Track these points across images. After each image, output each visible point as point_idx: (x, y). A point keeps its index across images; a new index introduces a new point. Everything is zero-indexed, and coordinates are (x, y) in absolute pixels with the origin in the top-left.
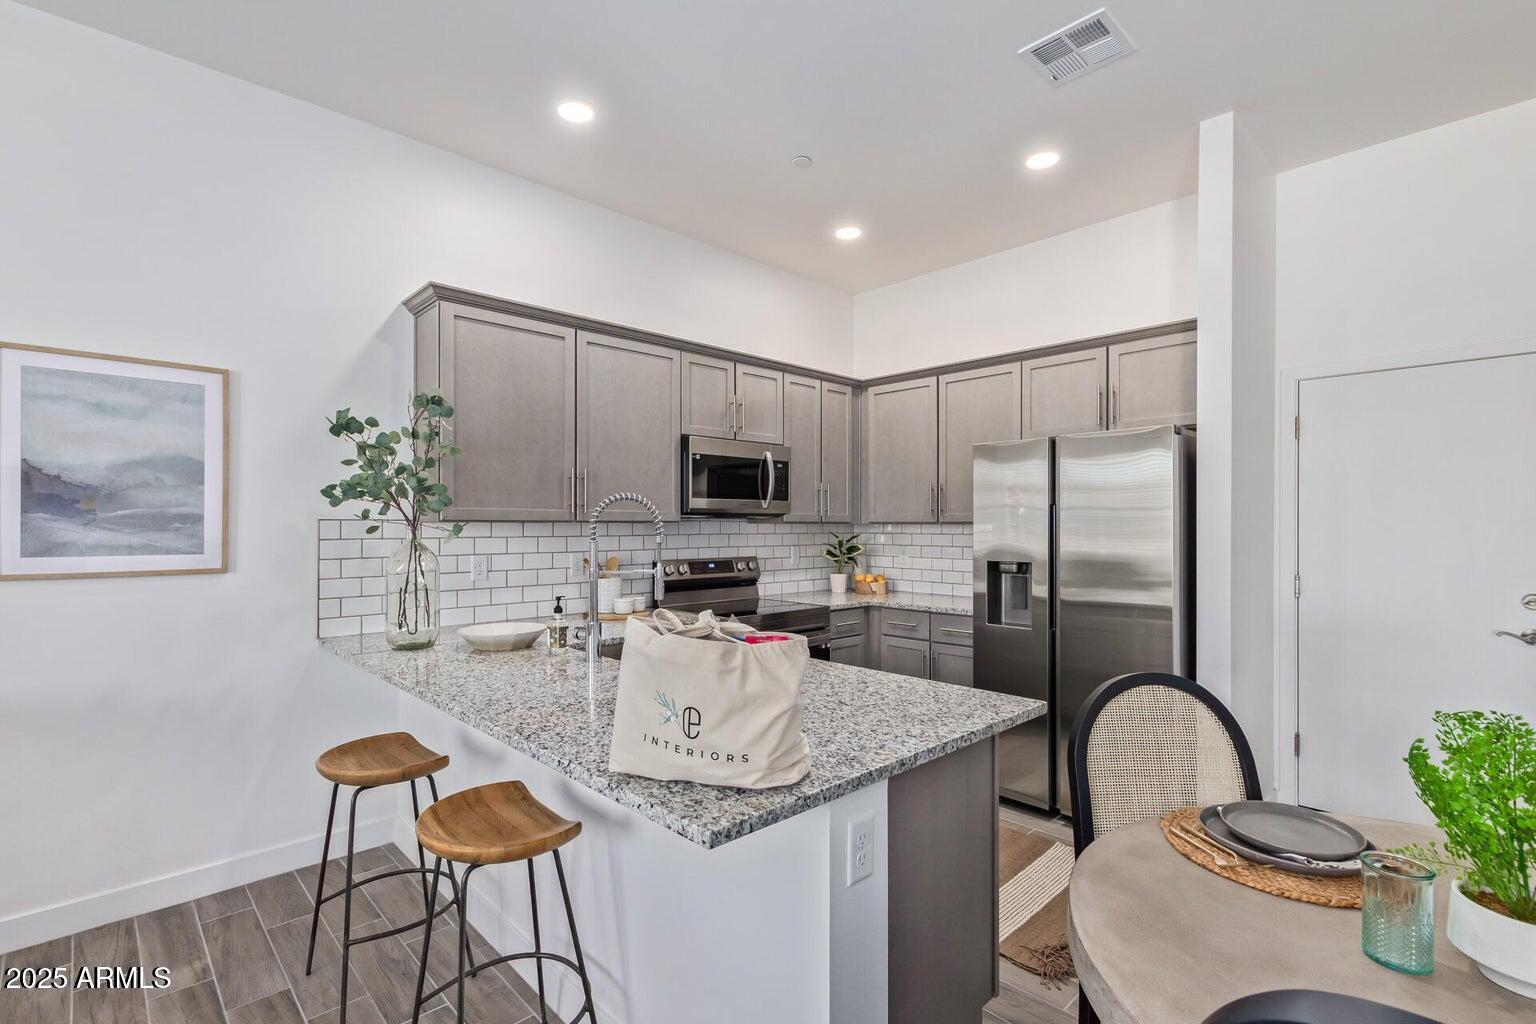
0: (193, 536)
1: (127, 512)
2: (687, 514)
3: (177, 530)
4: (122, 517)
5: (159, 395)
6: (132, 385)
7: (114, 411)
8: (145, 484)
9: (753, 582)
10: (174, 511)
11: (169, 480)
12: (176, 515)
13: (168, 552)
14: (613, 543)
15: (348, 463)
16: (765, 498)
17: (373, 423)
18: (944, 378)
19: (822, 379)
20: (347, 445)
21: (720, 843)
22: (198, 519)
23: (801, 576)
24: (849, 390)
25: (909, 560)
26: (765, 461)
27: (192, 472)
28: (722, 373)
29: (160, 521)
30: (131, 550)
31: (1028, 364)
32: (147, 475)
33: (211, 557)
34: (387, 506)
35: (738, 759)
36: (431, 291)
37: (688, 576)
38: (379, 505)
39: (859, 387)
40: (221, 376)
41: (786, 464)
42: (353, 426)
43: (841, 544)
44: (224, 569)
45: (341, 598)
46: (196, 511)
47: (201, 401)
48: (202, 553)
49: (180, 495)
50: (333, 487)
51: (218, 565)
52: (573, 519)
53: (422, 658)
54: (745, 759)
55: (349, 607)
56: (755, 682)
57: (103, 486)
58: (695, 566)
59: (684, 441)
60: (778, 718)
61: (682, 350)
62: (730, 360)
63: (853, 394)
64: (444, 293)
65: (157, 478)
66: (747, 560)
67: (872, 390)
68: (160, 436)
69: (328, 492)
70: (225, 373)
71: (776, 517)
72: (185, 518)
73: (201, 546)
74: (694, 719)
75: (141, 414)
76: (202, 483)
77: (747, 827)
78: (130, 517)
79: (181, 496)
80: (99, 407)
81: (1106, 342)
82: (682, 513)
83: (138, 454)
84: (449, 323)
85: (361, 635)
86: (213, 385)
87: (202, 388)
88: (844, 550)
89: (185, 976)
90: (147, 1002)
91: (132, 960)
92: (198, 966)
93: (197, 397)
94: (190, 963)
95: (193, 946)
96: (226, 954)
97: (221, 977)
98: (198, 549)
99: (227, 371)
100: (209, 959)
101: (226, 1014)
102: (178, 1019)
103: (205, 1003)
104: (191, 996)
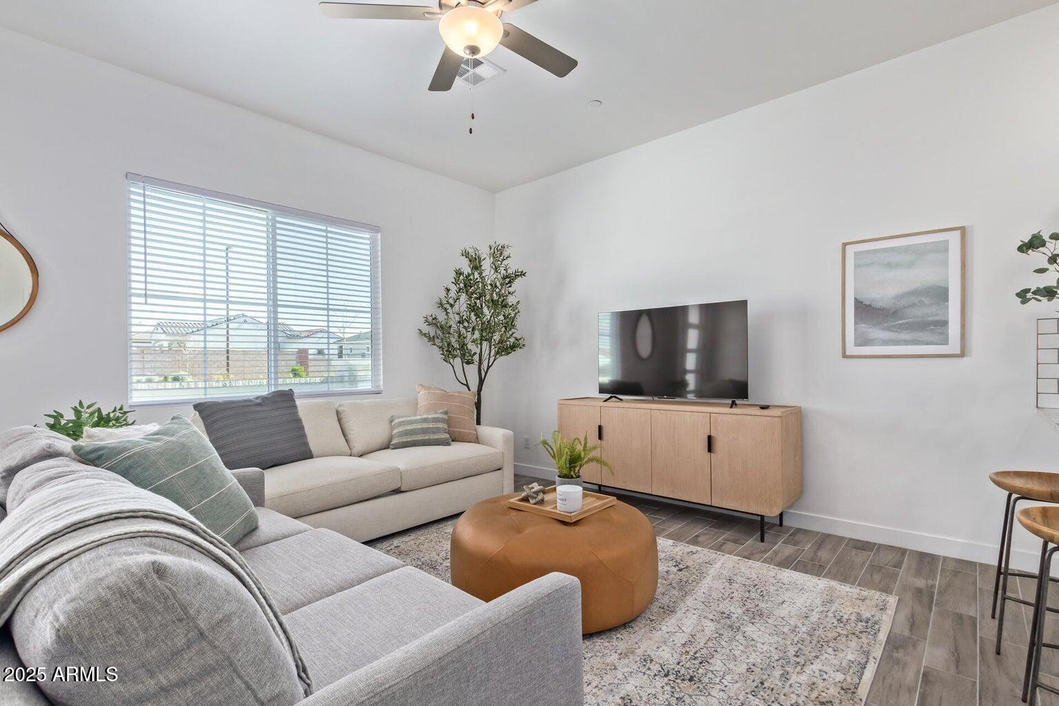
0: (942, 333)
1: (903, 321)
3: (932, 329)
4: (901, 324)
5: (919, 253)
6: (906, 249)
7: (897, 266)
8: (913, 305)
10: (930, 319)
11: (927, 301)
12: (932, 321)
13: (927, 344)
22: (945, 323)
27: (941, 294)
29: (922, 326)
30: (906, 342)
32: (914, 299)
33: (954, 346)
40: (959, 231)
44: (962, 355)
46: (945, 319)
47: (947, 250)
48: (947, 345)
49: (934, 309)
51: (958, 352)
57: (891, 308)
65: (920, 300)
68: (923, 275)
69: (1023, 294)
70: (962, 229)
72: (936, 323)
73: (947, 339)
75: (911, 265)
76: (948, 301)
78: (907, 323)
80: (889, 265)
83: (905, 289)
86: (954, 239)
87: (947, 241)
89: (920, 583)
90: (897, 583)
91: (898, 565)
92: (930, 582)
93: (944, 248)
94: (927, 579)
95: (932, 574)
96: (948, 585)
97: (940, 593)
98: (945, 342)
99: (964, 227)
100: (938, 583)
101: (934, 607)
102: (908, 597)
103: (924, 597)
104: (919, 592)
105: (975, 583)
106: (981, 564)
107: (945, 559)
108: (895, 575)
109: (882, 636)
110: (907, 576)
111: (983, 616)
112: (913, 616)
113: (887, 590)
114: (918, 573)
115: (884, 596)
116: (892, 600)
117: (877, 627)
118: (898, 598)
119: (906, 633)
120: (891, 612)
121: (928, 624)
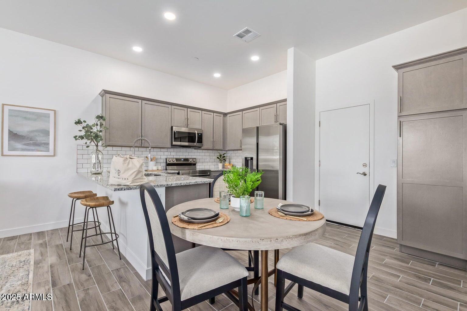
0: (47, 148)
2: (173, 146)
3: (43, 146)
4: (31, 143)
5: (39, 116)
6: (33, 113)
7: (29, 119)
8: (36, 136)
9: (195, 164)
10: (42, 142)
11: (42, 135)
13: (41, 151)
14: (155, 153)
15: (80, 131)
16: (195, 143)
17: (85, 122)
18: (244, 112)
19: (214, 113)
20: (80, 127)
21: (116, 191)
22: (48, 144)
23: (210, 164)
24: (222, 115)
25: (239, 160)
26: (195, 133)
27: (47, 133)
28: (184, 111)
29: (39, 144)
31: (261, 108)
33: (51, 153)
34: (91, 141)
35: (126, 179)
36: (103, 91)
37: (175, 162)
38: (90, 141)
39: (225, 115)
40: (54, 111)
41: (202, 134)
42: (80, 122)
43: (221, 156)
44: (54, 156)
45: (83, 164)
46: (48, 142)
47: (49, 117)
48: (49, 152)
50: (77, 136)
51: (53, 155)
52: (141, 146)
53: (99, 177)
54: (128, 179)
55: (84, 166)
56: (130, 165)
58: (177, 159)
59: (172, 127)
60: (135, 172)
61: (171, 105)
62: (186, 108)
63: (223, 116)
64: (106, 92)
65: (39, 134)
66: (193, 159)
67: (228, 115)
68: (39, 125)
69: (75, 137)
70: (55, 111)
71: (199, 148)
72: (45, 144)
73: (49, 150)
74: (119, 172)
75: (35, 120)
76: (49, 136)
77: (123, 189)
79: (44, 139)
80: (26, 118)
81: (276, 103)
82: (172, 146)
83: (35, 129)
84: (108, 99)
85: (88, 172)
86: (52, 114)
87: (49, 114)
88: (222, 157)
89: (41, 241)
90: (32, 245)
91: (30, 239)
92: (44, 240)
93: (48, 116)
94: (43, 240)
95: (44, 237)
96: (51, 238)
97: (49, 242)
98: (48, 151)
99: (55, 110)
100: (47, 239)
101: (48, 247)
102: (38, 247)
103: (44, 245)
104: (41, 244)
105: (59, 234)
106: (60, 229)
107: (47, 231)
108: (30, 243)
109: (32, 263)
110: (35, 241)
111: (64, 242)
112: (41, 252)
113: (28, 249)
114: (39, 239)
115: (28, 251)
116: (32, 251)
117: (29, 261)
118: (34, 249)
119: (41, 258)
120: (33, 254)
121: (47, 252)
